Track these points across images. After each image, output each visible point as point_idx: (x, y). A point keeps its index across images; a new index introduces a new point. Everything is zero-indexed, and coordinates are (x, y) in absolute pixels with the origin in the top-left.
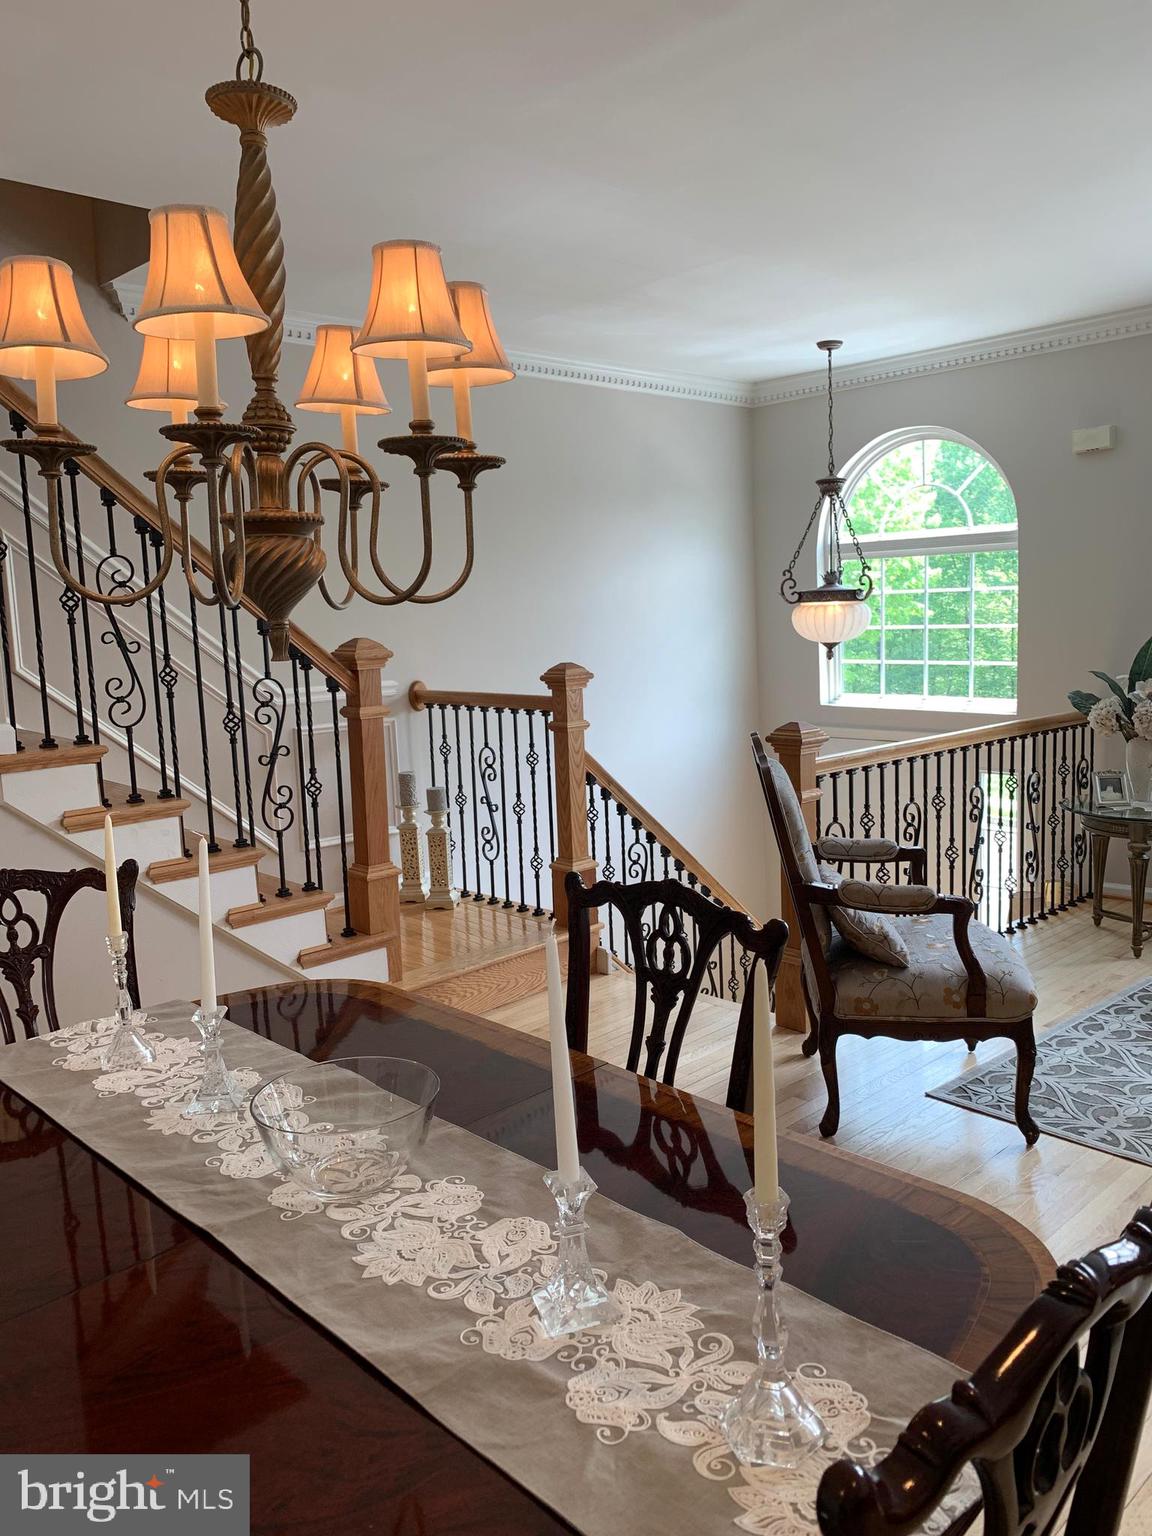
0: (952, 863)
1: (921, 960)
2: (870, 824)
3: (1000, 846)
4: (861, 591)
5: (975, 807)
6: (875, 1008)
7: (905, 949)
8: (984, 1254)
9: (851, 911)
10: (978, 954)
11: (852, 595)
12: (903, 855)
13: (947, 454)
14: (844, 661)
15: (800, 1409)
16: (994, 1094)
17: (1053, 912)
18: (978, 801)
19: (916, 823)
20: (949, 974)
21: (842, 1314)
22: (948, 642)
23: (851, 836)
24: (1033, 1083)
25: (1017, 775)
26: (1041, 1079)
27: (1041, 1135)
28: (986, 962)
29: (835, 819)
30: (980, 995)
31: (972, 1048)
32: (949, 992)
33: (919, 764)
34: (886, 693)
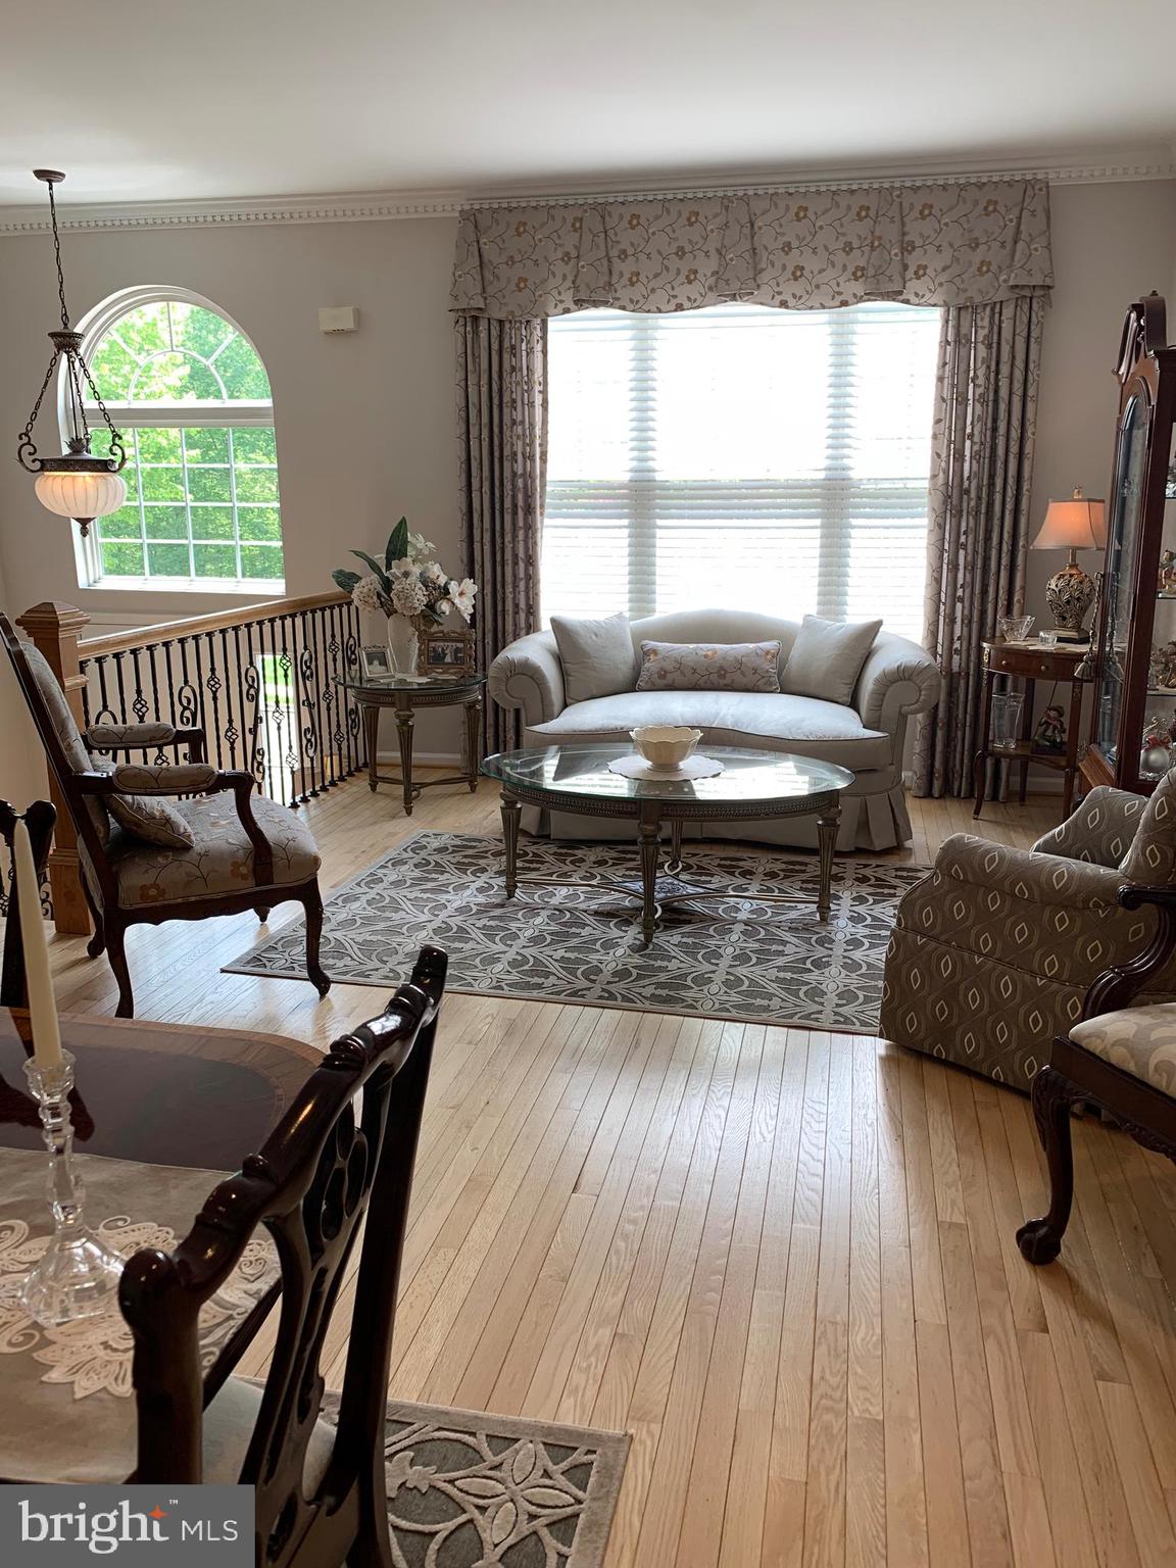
0: (232, 744)
1: (205, 838)
2: (144, 709)
3: (279, 724)
4: (113, 461)
5: (251, 687)
6: (162, 893)
7: (189, 829)
8: (278, 1078)
9: (129, 798)
10: (262, 825)
11: (103, 466)
12: (180, 737)
13: (197, 326)
14: (101, 540)
15: (105, 1258)
16: (287, 957)
17: (333, 783)
18: (253, 681)
19: (192, 706)
20: (235, 848)
21: (142, 1165)
22: (216, 528)
23: (124, 721)
24: (321, 940)
25: (290, 654)
26: (330, 936)
27: (332, 985)
28: (270, 832)
29: (105, 707)
30: (267, 863)
31: (263, 919)
32: (236, 865)
33: (190, 645)
34: (151, 574)
